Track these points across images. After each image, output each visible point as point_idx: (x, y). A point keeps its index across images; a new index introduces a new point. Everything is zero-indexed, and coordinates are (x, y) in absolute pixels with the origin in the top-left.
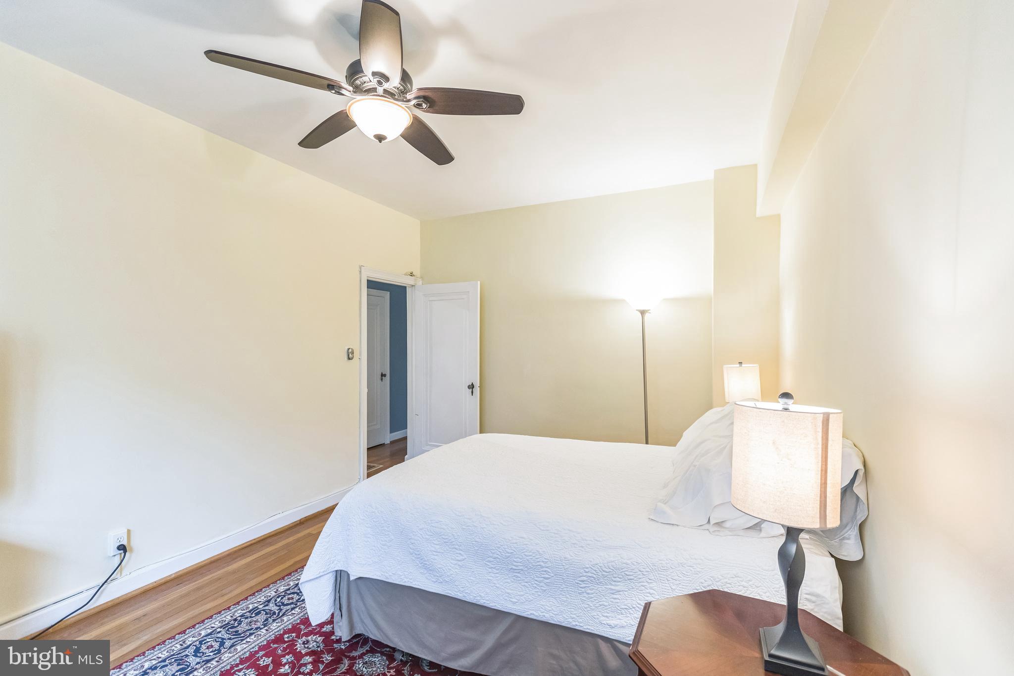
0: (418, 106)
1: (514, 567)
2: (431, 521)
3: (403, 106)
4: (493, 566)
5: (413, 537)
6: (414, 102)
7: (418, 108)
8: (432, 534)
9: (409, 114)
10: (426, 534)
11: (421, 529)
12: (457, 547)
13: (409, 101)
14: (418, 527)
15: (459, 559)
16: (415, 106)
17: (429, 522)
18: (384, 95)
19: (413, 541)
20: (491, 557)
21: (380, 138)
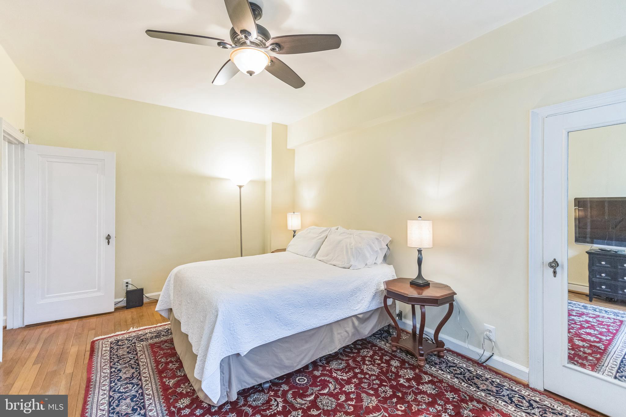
0: (273, 50)
1: (326, 304)
2: (285, 299)
3: (263, 51)
4: (317, 308)
5: (278, 311)
6: (270, 47)
7: (273, 51)
8: (288, 305)
9: (267, 55)
10: (285, 306)
11: (282, 305)
12: (301, 306)
13: (267, 47)
14: (280, 305)
15: (303, 311)
16: (271, 50)
17: (285, 300)
18: (251, 45)
19: (278, 314)
20: (317, 304)
21: (251, 73)
